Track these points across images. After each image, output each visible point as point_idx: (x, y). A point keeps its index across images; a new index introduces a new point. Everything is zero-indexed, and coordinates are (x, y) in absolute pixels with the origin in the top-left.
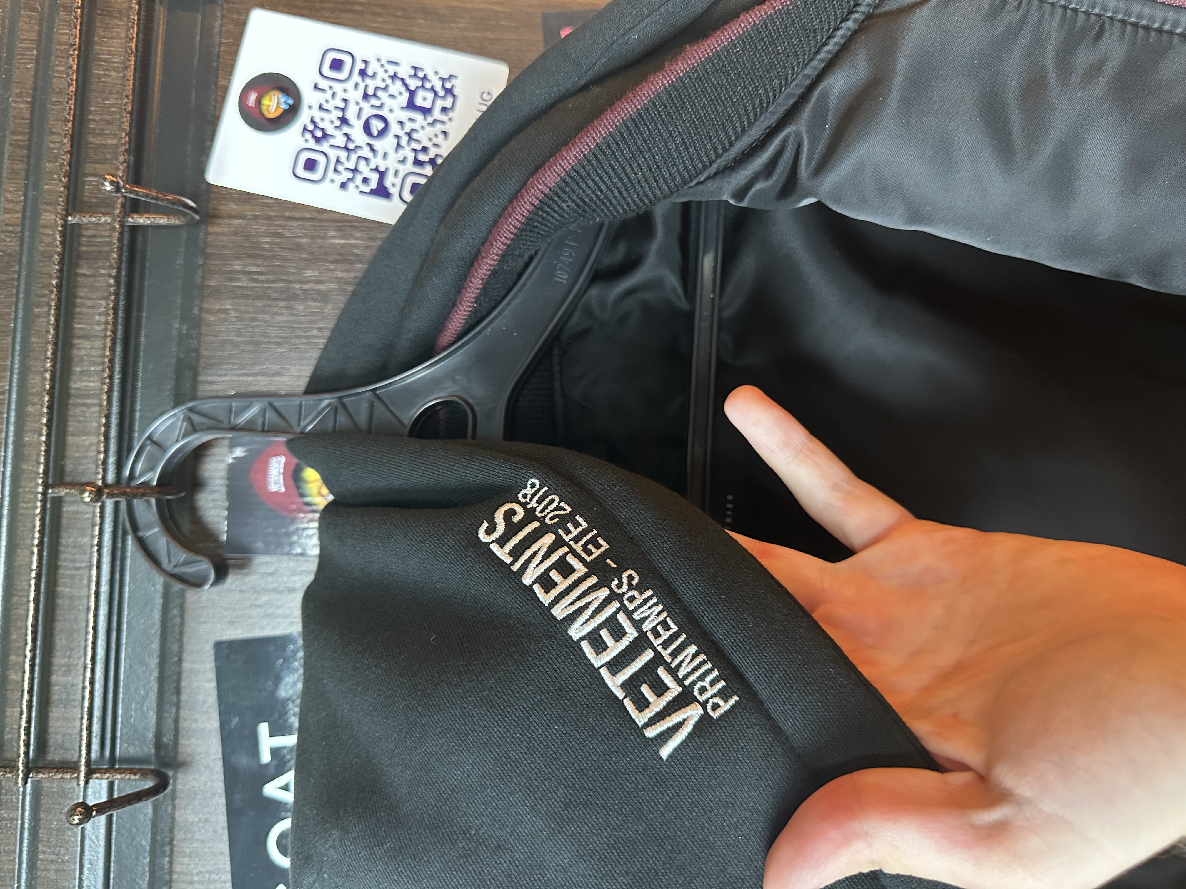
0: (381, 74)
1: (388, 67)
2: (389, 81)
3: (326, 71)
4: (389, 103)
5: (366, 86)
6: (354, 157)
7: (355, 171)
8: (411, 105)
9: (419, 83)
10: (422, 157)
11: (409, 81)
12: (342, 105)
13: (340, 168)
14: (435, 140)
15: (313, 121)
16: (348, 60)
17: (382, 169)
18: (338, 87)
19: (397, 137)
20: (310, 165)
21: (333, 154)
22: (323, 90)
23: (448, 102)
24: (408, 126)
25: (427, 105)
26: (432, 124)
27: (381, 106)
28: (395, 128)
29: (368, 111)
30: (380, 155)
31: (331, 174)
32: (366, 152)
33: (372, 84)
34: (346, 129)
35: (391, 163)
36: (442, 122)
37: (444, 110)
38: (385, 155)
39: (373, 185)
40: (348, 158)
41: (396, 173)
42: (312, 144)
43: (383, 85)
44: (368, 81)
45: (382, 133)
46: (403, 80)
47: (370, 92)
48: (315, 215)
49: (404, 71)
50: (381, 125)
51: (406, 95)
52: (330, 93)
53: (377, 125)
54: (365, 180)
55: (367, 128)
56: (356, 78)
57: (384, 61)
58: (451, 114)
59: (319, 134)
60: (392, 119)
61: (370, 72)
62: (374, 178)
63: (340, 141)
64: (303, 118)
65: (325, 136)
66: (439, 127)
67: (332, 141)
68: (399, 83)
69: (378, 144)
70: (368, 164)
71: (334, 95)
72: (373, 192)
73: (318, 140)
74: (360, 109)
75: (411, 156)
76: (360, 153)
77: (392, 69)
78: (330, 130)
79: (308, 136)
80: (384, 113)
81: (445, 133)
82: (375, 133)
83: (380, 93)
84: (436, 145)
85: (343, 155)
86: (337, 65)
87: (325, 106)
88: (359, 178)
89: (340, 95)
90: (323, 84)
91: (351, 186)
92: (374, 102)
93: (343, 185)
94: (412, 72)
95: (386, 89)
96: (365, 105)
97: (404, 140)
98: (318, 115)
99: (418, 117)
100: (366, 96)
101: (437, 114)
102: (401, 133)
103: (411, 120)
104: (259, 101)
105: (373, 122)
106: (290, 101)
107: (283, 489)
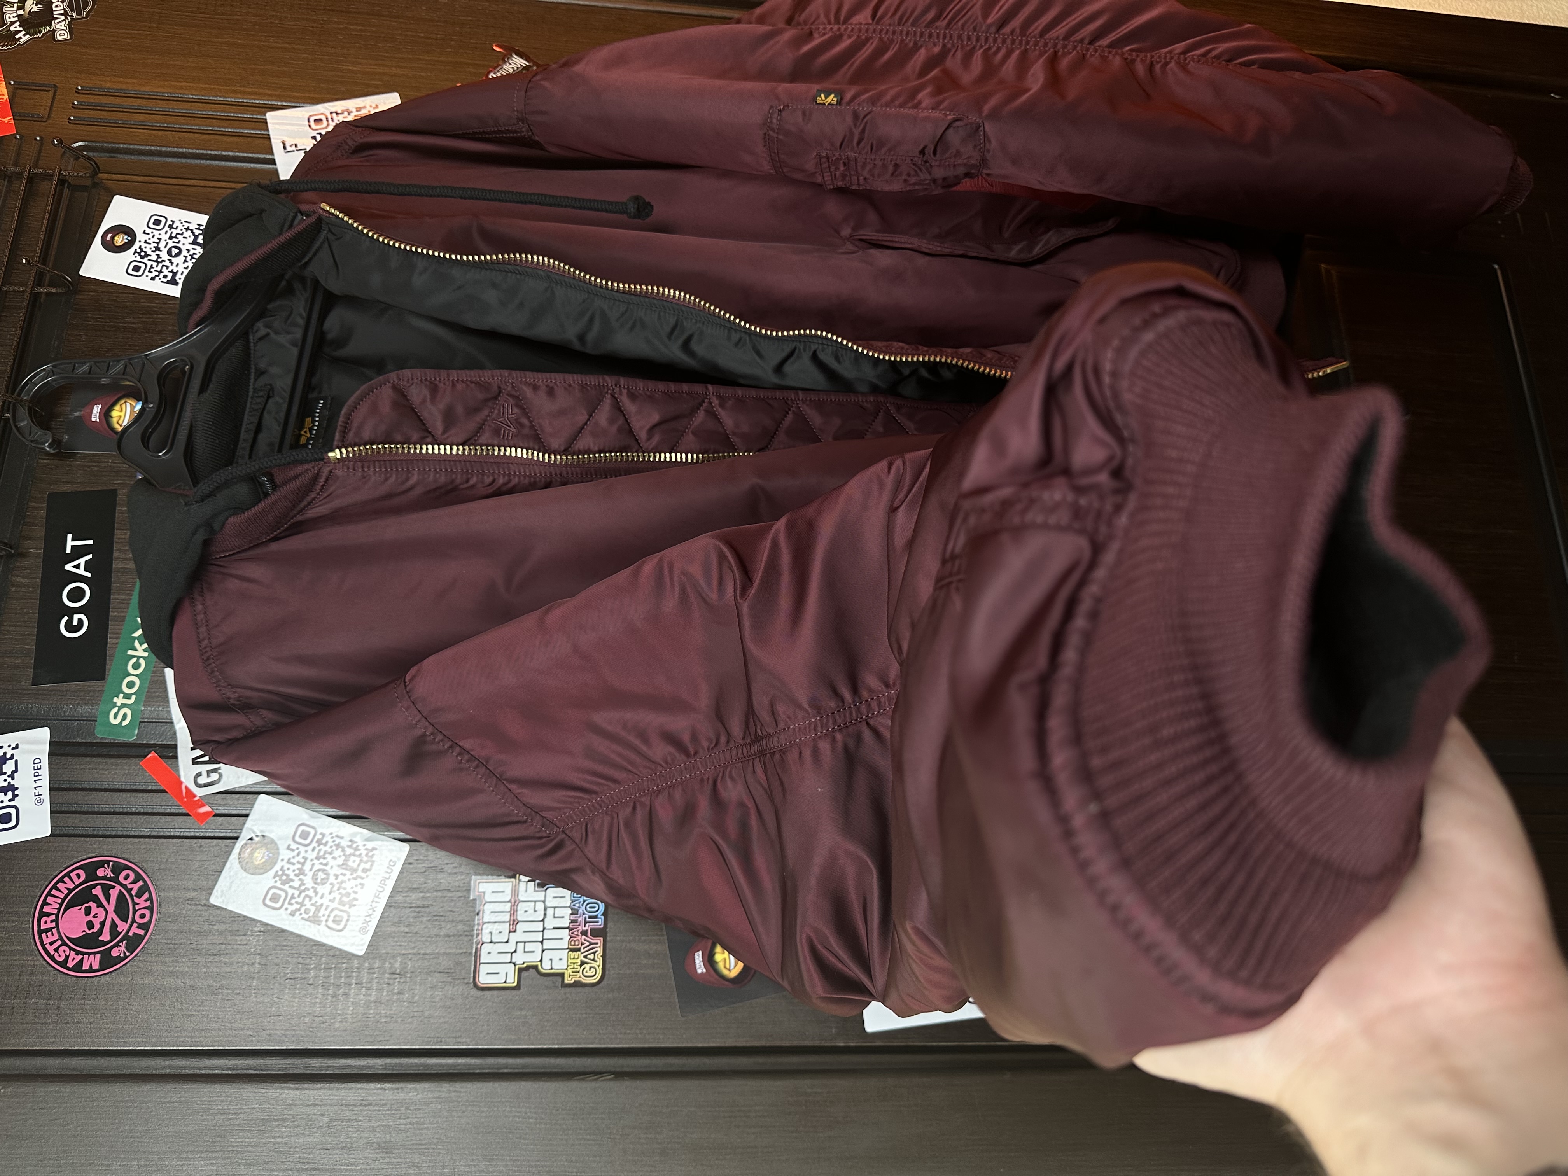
0: (180, 227)
1: (184, 224)
2: (184, 230)
3: (151, 225)
4: (183, 241)
5: (172, 233)
6: (160, 265)
7: (160, 272)
8: (195, 242)
9: (200, 232)
11: (195, 231)
12: (158, 241)
13: (152, 270)
15: (140, 248)
16: (163, 220)
17: (175, 271)
18: (156, 232)
19: (185, 257)
20: (137, 269)
21: (149, 264)
22: (148, 234)
24: (192, 252)
27: (178, 242)
28: (184, 253)
29: (171, 244)
30: (175, 264)
31: (147, 273)
32: (167, 263)
33: (175, 232)
34: (158, 252)
35: (181, 269)
38: (177, 265)
39: (169, 278)
40: (157, 266)
41: (182, 273)
42: (138, 258)
43: (181, 232)
44: (173, 230)
45: (177, 255)
46: (192, 231)
47: (173, 235)
48: (135, 292)
49: (193, 226)
50: (177, 251)
51: (193, 237)
52: (151, 235)
53: (175, 251)
54: (165, 276)
55: (169, 252)
56: (167, 228)
57: (183, 221)
59: (143, 254)
60: (184, 248)
61: (174, 226)
62: (170, 275)
63: (154, 257)
64: (136, 246)
65: (147, 255)
67: (149, 258)
68: (189, 231)
69: (173, 260)
70: (167, 269)
71: (153, 236)
72: (168, 282)
73: (142, 257)
74: (167, 243)
76: (164, 263)
77: (186, 225)
78: (149, 252)
79: (137, 255)
80: (180, 245)
82: (173, 254)
83: (178, 236)
85: (155, 264)
86: (157, 222)
87: (148, 241)
88: (162, 275)
89: (157, 236)
90: (148, 231)
91: (157, 278)
92: (174, 240)
93: (153, 279)
94: (197, 227)
95: (182, 234)
96: (170, 242)
97: (189, 258)
98: (143, 245)
99: (198, 248)
100: (171, 238)
102: (187, 255)
103: (194, 249)
104: (113, 238)
105: (173, 249)
106: (129, 238)
107: (98, 420)
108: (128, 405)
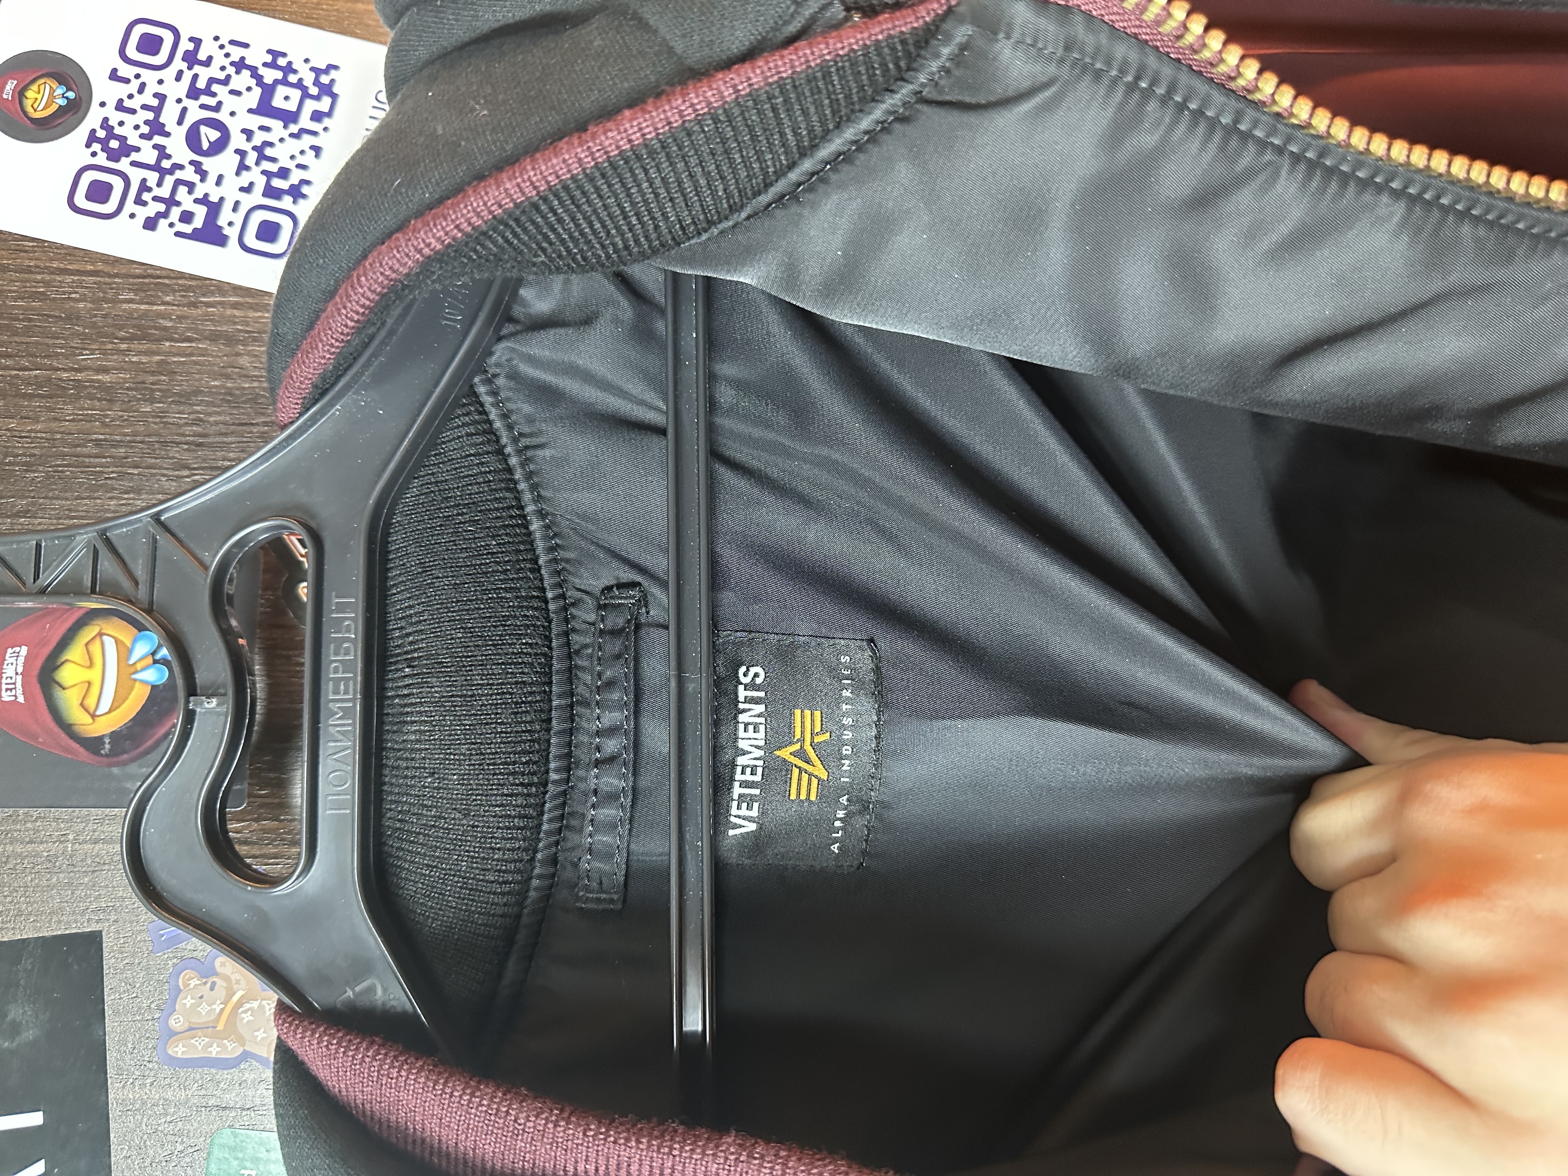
0: (219, 60)
1: (229, 48)
2: (231, 70)
3: (132, 52)
4: (230, 103)
5: (195, 77)
6: (169, 180)
7: (171, 202)
8: (265, 108)
9: (279, 75)
10: (277, 183)
11: (262, 71)
12: (155, 102)
13: (146, 196)
14: (300, 160)
15: (105, 123)
16: (168, 37)
17: (214, 198)
18: (149, 76)
19: (242, 153)
20: (98, 192)
21: (136, 176)
22: (127, 81)
23: (324, 105)
24: (259, 138)
25: (292, 106)
26: (296, 136)
27: (217, 108)
28: (237, 141)
29: (195, 113)
30: (212, 178)
31: (130, 206)
32: (189, 174)
33: (204, 74)
34: (158, 139)
35: (230, 191)
36: (314, 133)
37: (317, 116)
38: (219, 180)
39: (198, 222)
40: (159, 184)
41: (236, 206)
42: (102, 159)
43: (222, 76)
44: (197, 69)
45: (218, 147)
46: (254, 71)
47: (201, 84)
48: (100, 266)
49: (256, 57)
50: (215, 135)
51: (257, 91)
52: (135, 84)
53: (209, 135)
54: (187, 217)
55: (193, 139)
56: (179, 64)
57: (224, 41)
58: (327, 122)
59: (114, 144)
60: (234, 126)
61: (202, 56)
62: (201, 212)
63: (148, 155)
64: (93, 120)
65: (126, 149)
66: (307, 141)
67: (134, 156)
68: (246, 73)
69: (208, 163)
70: (190, 192)
71: (142, 89)
72: (196, 236)
73: (114, 156)
74: (184, 110)
75: (261, 182)
76: (179, 174)
77: (236, 53)
78: (133, 139)
79: (96, 147)
80: (222, 116)
81: (317, 150)
82: (205, 145)
83: (215, 88)
84: (300, 166)
85: (152, 177)
86: (150, 44)
87: (127, 103)
88: (176, 212)
89: (152, 87)
90: (126, 71)
91: (163, 223)
92: (205, 99)
93: (150, 224)
94: (269, 58)
95: (226, 81)
96: (192, 106)
97: (251, 158)
98: (115, 118)
99: (276, 125)
100: (194, 93)
101: (305, 121)
102: (247, 147)
103: (262, 128)
104: (21, 94)
105: (203, 129)
106: (71, 95)
107: (21, 699)
108: (109, 642)
